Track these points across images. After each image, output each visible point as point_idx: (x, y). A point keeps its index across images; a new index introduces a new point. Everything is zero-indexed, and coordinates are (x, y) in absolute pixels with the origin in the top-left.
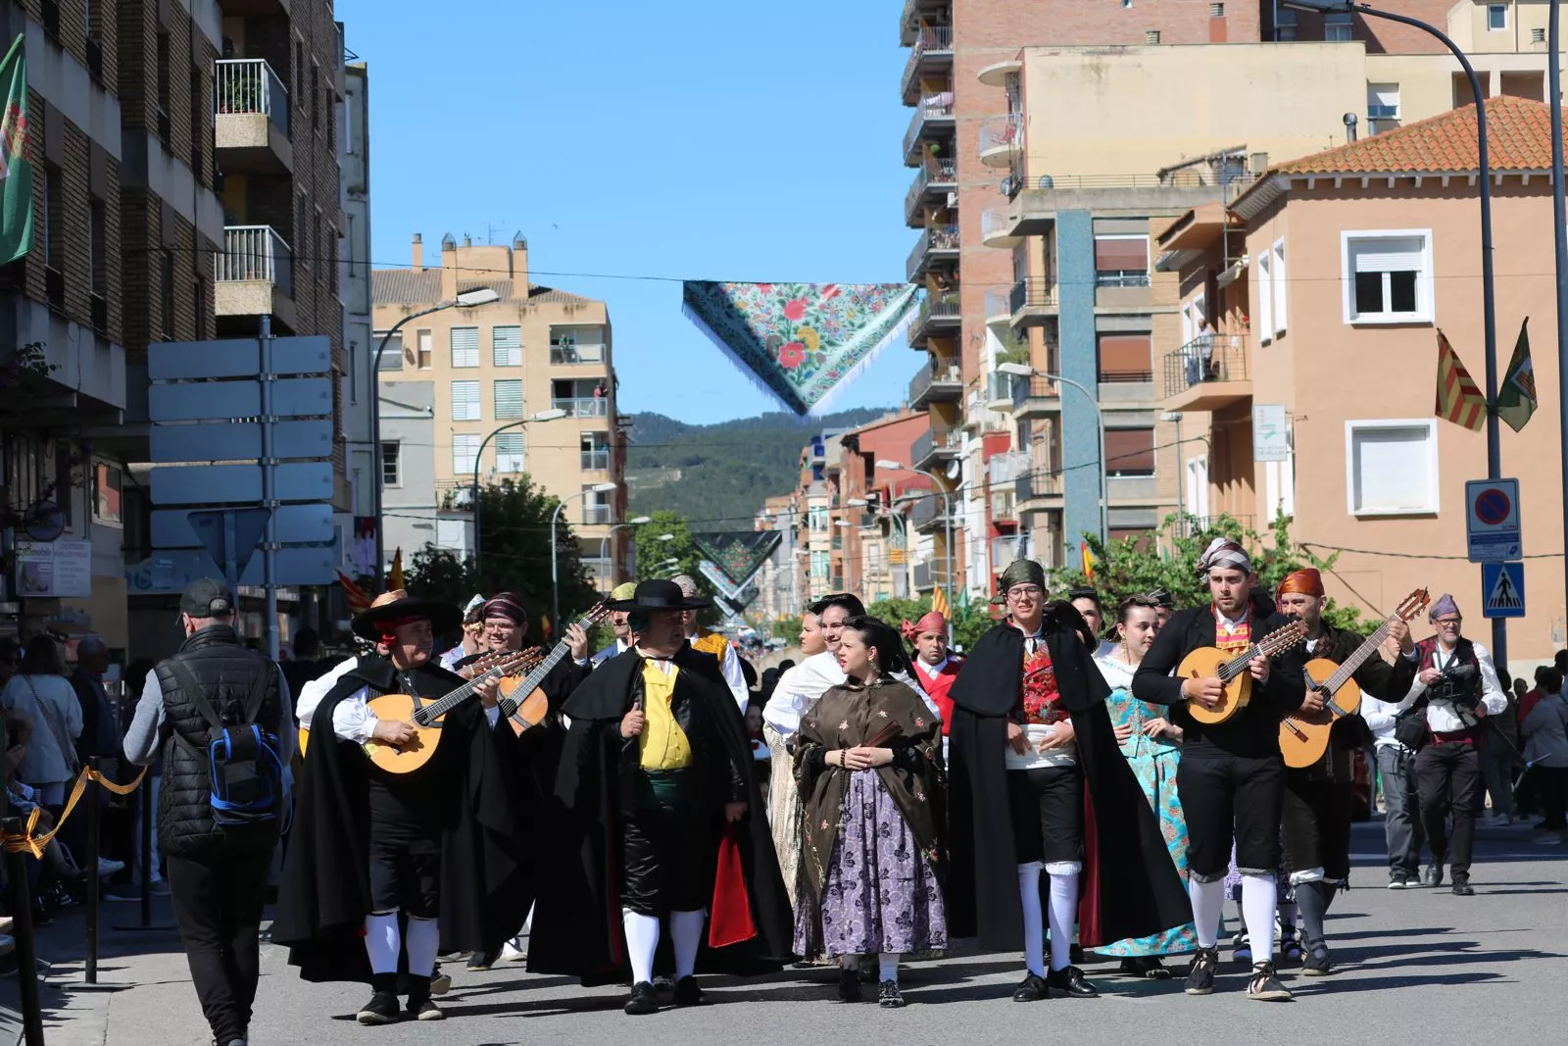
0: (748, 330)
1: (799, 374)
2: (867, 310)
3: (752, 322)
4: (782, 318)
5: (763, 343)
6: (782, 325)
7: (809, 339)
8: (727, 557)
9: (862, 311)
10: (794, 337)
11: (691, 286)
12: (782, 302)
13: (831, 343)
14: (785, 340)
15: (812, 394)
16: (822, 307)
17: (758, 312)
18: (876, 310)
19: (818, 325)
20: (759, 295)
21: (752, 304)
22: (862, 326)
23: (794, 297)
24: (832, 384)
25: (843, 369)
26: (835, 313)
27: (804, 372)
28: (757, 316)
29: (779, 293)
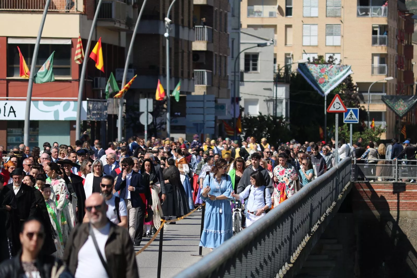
0: (312, 75)
1: (323, 85)
2: (339, 71)
3: (313, 73)
4: (320, 72)
5: (315, 78)
6: (320, 74)
7: (326, 77)
8: (396, 105)
9: (338, 71)
10: (322, 77)
11: (300, 65)
12: (320, 69)
13: (331, 78)
14: (320, 77)
15: (326, 90)
16: (329, 70)
17: (315, 71)
18: (341, 71)
19: (328, 74)
20: (315, 67)
21: (313, 69)
22: (338, 74)
23: (323, 67)
24: (330, 87)
25: (333, 84)
26: (332, 72)
27: (324, 84)
28: (314, 72)
29: (320, 67)
